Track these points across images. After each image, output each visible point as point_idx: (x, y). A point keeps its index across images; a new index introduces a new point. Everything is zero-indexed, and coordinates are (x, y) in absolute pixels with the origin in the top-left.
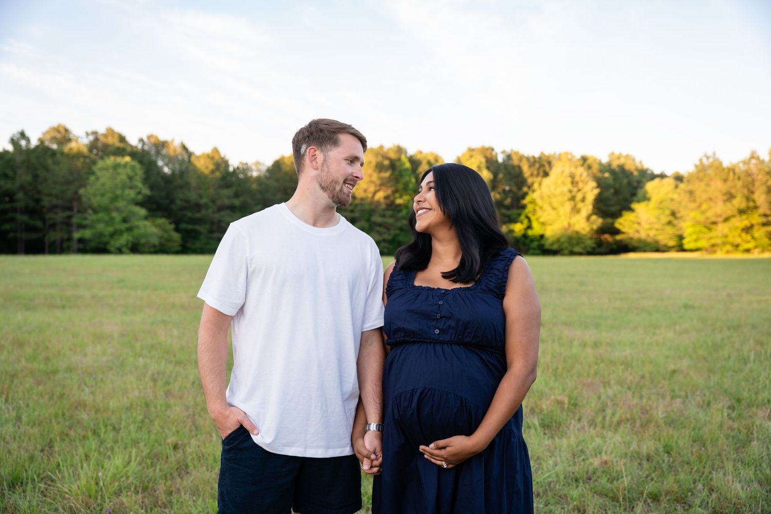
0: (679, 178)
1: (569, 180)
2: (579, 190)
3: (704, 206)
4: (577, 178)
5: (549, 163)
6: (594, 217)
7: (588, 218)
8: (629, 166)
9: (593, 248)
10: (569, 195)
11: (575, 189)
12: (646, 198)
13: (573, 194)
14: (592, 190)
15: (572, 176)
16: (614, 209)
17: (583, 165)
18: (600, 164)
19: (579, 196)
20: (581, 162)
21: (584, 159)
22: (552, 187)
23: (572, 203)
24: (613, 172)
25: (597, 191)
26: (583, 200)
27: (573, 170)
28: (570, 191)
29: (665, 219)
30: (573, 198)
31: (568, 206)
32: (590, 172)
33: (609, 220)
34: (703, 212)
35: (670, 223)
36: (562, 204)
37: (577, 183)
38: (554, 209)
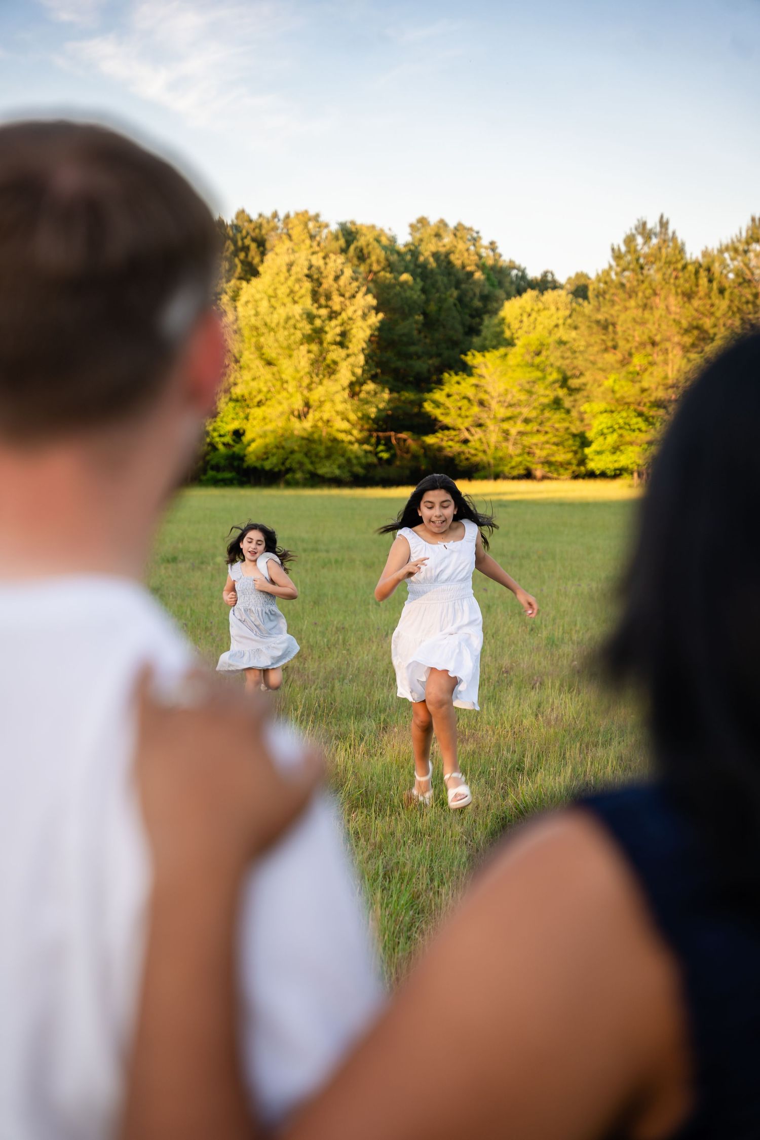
0: (580, 291)
1: (308, 285)
2: (333, 315)
3: (638, 361)
4: (328, 283)
5: (261, 244)
6: (370, 386)
7: (354, 389)
8: (462, 258)
9: (368, 467)
10: (308, 329)
11: (324, 312)
12: (502, 341)
13: (318, 323)
14: (364, 316)
15: (314, 277)
16: (422, 366)
17: (344, 251)
18: (391, 248)
19: (332, 331)
20: (342, 242)
21: (349, 234)
22: (264, 306)
23: (315, 347)
24: (421, 271)
25: (375, 319)
26: (343, 341)
27: (317, 261)
28: (311, 318)
29: (545, 394)
30: (316, 335)
31: (303, 357)
32: (362, 268)
33: (408, 395)
34: (635, 377)
35: (557, 403)
36: (289, 351)
37: (328, 297)
38: (269, 363)
